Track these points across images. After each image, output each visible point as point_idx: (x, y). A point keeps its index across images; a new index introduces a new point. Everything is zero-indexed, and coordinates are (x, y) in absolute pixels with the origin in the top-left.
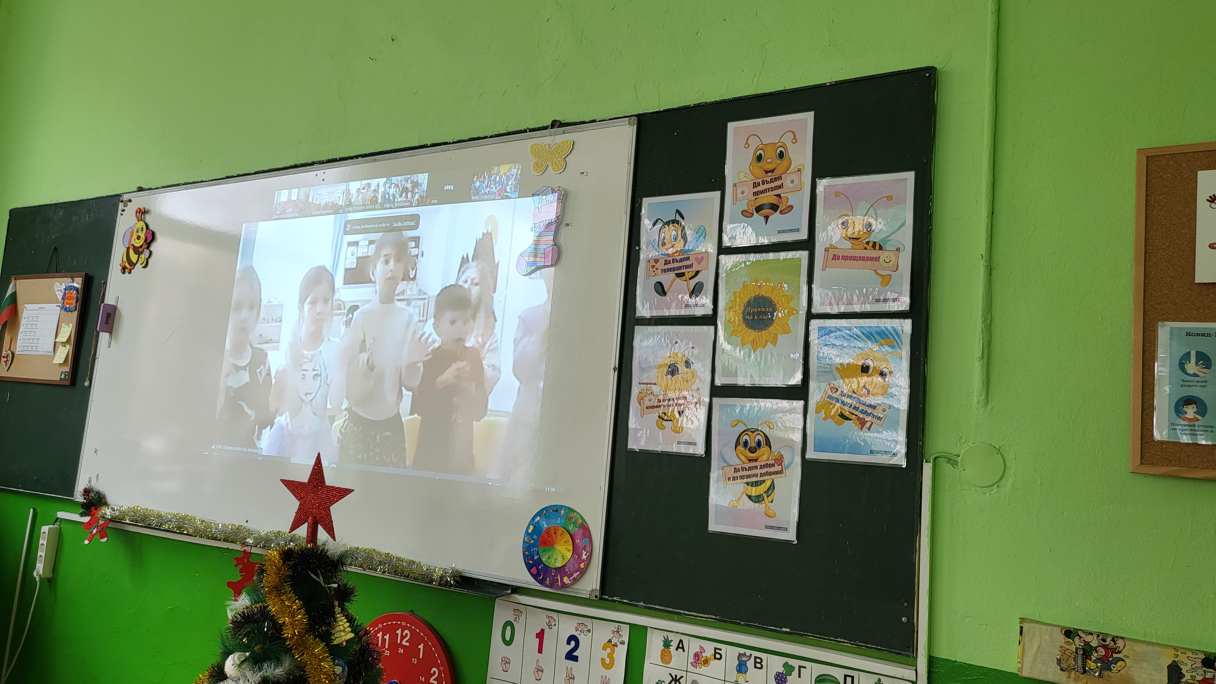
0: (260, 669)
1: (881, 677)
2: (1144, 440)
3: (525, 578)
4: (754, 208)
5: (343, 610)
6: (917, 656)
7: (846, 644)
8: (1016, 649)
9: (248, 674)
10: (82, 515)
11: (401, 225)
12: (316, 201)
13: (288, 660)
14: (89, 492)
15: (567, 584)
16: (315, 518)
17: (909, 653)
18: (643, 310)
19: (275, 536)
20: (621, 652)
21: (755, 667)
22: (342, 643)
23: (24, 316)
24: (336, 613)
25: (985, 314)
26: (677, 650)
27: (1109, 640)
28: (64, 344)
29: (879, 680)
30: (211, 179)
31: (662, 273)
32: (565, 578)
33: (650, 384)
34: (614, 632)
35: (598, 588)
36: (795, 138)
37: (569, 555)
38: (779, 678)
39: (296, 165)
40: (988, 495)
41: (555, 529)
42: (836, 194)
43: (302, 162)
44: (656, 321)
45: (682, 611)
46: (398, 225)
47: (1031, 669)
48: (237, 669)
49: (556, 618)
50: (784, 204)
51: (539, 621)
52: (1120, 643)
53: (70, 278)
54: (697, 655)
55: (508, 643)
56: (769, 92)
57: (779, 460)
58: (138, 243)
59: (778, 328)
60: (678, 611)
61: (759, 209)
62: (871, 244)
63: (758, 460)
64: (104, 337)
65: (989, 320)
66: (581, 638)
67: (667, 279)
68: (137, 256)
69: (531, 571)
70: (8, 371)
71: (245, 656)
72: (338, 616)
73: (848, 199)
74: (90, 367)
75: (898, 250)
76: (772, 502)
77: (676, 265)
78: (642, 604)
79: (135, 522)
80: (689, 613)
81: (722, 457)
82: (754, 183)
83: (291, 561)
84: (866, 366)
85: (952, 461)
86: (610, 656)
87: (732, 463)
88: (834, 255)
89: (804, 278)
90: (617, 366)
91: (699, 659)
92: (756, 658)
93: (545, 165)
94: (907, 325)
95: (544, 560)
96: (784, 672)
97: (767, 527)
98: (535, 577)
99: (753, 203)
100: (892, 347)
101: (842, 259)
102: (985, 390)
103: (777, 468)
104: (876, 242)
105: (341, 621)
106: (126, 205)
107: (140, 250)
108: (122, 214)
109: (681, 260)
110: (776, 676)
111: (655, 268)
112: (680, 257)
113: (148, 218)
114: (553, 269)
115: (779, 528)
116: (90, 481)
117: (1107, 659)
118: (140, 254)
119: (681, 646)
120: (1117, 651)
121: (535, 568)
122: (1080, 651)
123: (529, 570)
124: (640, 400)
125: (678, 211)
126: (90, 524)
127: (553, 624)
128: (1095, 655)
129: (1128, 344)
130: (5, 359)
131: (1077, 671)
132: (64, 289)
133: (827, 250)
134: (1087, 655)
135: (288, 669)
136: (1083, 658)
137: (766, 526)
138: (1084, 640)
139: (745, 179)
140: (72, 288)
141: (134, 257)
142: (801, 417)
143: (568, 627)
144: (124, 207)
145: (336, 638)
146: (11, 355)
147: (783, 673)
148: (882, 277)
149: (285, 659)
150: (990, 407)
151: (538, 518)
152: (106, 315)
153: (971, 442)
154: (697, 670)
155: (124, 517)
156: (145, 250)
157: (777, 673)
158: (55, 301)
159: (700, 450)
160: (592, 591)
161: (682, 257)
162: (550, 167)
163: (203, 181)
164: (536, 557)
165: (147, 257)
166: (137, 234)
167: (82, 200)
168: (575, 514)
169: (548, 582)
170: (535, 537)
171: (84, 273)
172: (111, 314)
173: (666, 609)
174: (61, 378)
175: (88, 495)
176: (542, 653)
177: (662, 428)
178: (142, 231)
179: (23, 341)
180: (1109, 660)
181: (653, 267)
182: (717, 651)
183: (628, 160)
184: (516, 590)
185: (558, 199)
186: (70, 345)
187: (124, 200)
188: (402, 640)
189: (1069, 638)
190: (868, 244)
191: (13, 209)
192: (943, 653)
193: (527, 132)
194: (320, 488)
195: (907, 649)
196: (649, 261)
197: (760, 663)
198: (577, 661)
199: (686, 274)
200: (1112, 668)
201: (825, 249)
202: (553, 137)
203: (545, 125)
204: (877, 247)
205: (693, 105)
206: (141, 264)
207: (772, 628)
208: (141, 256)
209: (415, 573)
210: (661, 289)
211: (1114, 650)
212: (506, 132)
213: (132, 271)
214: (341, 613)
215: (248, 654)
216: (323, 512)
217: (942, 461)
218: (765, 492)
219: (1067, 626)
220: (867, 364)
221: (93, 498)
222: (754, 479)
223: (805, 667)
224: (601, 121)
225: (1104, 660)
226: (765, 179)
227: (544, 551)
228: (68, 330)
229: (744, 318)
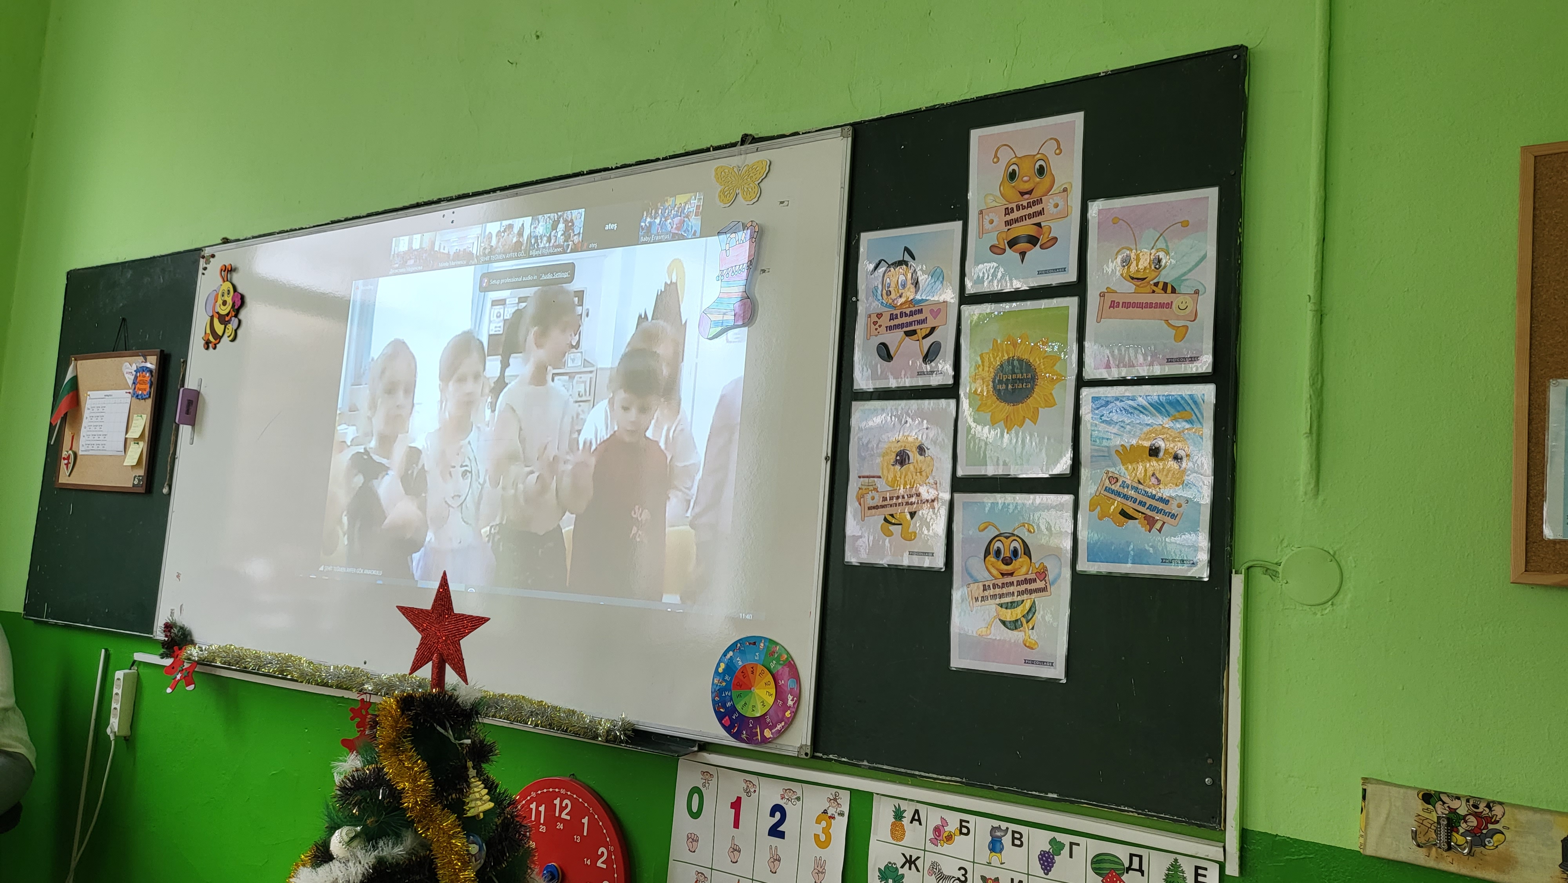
0: (375, 847)
1: (1178, 857)
2: (1530, 539)
3: (715, 732)
4: (1006, 242)
5: (480, 774)
6: (1225, 829)
7: (1131, 814)
8: (1358, 820)
9: (360, 854)
10: (163, 656)
11: (551, 277)
12: (444, 249)
13: (410, 836)
14: (172, 628)
15: (769, 738)
16: (441, 655)
17: (1214, 825)
18: (862, 380)
19: (400, 681)
20: (840, 826)
21: (1013, 844)
22: (478, 815)
23: (87, 406)
24: (470, 776)
25: (1313, 375)
26: (911, 822)
27: (1482, 806)
28: (136, 441)
29: (1176, 860)
30: (312, 226)
31: (887, 331)
32: (765, 730)
33: (873, 477)
34: (831, 800)
35: (809, 743)
36: (1059, 147)
37: (771, 700)
38: (1044, 859)
39: (418, 203)
40: (1319, 615)
41: (752, 668)
42: (1113, 220)
43: (426, 200)
44: (879, 394)
45: (917, 773)
46: (548, 278)
47: (1377, 844)
48: (345, 848)
49: (756, 783)
50: (1046, 235)
51: (735, 787)
52: (1498, 810)
53: (142, 357)
54: (937, 830)
55: (695, 815)
56: (1024, 87)
57: (1042, 574)
58: (224, 310)
59: (1039, 399)
60: (913, 772)
61: (1012, 243)
62: (1161, 286)
63: (1014, 575)
64: (185, 430)
65: (1319, 382)
66: (788, 808)
67: (893, 339)
68: (223, 326)
69: (723, 722)
70: (69, 476)
71: (355, 831)
72: (473, 780)
73: (1130, 226)
74: (168, 469)
75: (1197, 292)
76: (1033, 628)
77: (905, 320)
78: (865, 763)
79: (228, 665)
80: (927, 775)
81: (967, 571)
82: (1006, 209)
83: (411, 711)
84: (1155, 448)
85: (1271, 572)
86: (826, 831)
87: (980, 578)
88: (1112, 301)
89: (1073, 335)
90: (830, 455)
91: (940, 835)
92: (1014, 832)
93: (734, 193)
94: (1207, 392)
95: (739, 707)
96: (1051, 851)
97: (1026, 662)
98: (728, 729)
99: (1004, 236)
100: (1190, 422)
101: (1122, 307)
102: (1314, 476)
103: (1039, 584)
104: (1167, 283)
105: (477, 786)
106: (208, 262)
107: (227, 319)
108: (203, 274)
109: (912, 314)
110: (1040, 856)
111: (878, 325)
112: (910, 309)
113: (236, 278)
114: (746, 329)
115: (1042, 663)
116: (172, 614)
117: (1480, 831)
118: (227, 324)
119: (916, 817)
120: (1493, 820)
121: (727, 718)
122: (1443, 820)
123: (720, 720)
124: (860, 498)
125: (906, 249)
126: (173, 668)
127: (752, 790)
128: (1464, 825)
129: (1509, 411)
130: (66, 462)
131: (1440, 848)
132: (135, 371)
133: (1102, 295)
134: (1453, 827)
135: (409, 847)
136: (1448, 830)
137: (1025, 660)
138: (1449, 807)
139: (995, 204)
140: (145, 369)
141: (219, 328)
142: (1069, 514)
143: (771, 794)
144: (206, 264)
145: (471, 808)
146: (72, 457)
147: (1049, 852)
148: (1176, 328)
149: (406, 835)
150: (1321, 498)
151: (731, 653)
152: (186, 403)
153: (1296, 546)
154: (939, 849)
155: (214, 659)
156: (233, 318)
157: (1042, 853)
158: (125, 386)
159: (939, 563)
160: (801, 747)
161: (913, 309)
162: (740, 196)
163: (302, 229)
164: (729, 704)
165: (235, 327)
166: (223, 298)
167: (154, 257)
168: (778, 647)
169: (744, 736)
170: (727, 678)
171: (159, 350)
172: (193, 402)
173: (896, 769)
174: (133, 484)
175: (169, 631)
176: (738, 828)
177: (889, 534)
178: (228, 294)
179: (86, 438)
180: (1482, 833)
181: (875, 323)
182: (964, 824)
183: (841, 183)
184: (704, 747)
185: (751, 237)
186: (144, 442)
187: (205, 255)
188: (561, 812)
189: (1429, 803)
190: (1157, 286)
191: (71, 271)
192: (1260, 824)
193: (710, 151)
194: (447, 616)
195: (1211, 819)
196: (870, 316)
197: (1019, 839)
198: (784, 839)
199: (918, 331)
200: (1487, 843)
201: (1100, 293)
202: (743, 156)
203: (733, 141)
204: (1169, 289)
205: (924, 108)
206: (229, 337)
207: (1034, 793)
208: (227, 326)
209: (575, 726)
210: (885, 353)
211: (1489, 819)
212: (683, 152)
213: (217, 345)
214: (477, 776)
215: (359, 828)
216: (451, 647)
217: (1257, 572)
218: (1023, 616)
219: (1426, 788)
220: (1157, 445)
221: (176, 636)
222: (1008, 599)
223: (1078, 845)
224: (805, 133)
225: (1476, 833)
226: (1021, 203)
227: (739, 696)
228: (141, 423)
229: (994, 387)
